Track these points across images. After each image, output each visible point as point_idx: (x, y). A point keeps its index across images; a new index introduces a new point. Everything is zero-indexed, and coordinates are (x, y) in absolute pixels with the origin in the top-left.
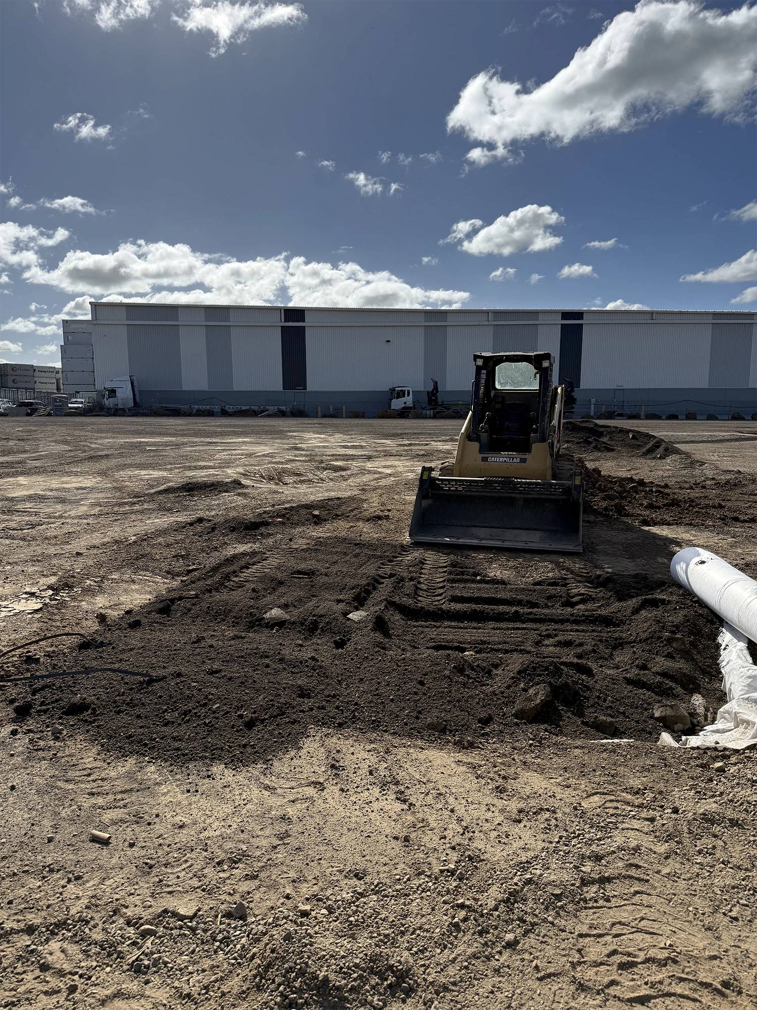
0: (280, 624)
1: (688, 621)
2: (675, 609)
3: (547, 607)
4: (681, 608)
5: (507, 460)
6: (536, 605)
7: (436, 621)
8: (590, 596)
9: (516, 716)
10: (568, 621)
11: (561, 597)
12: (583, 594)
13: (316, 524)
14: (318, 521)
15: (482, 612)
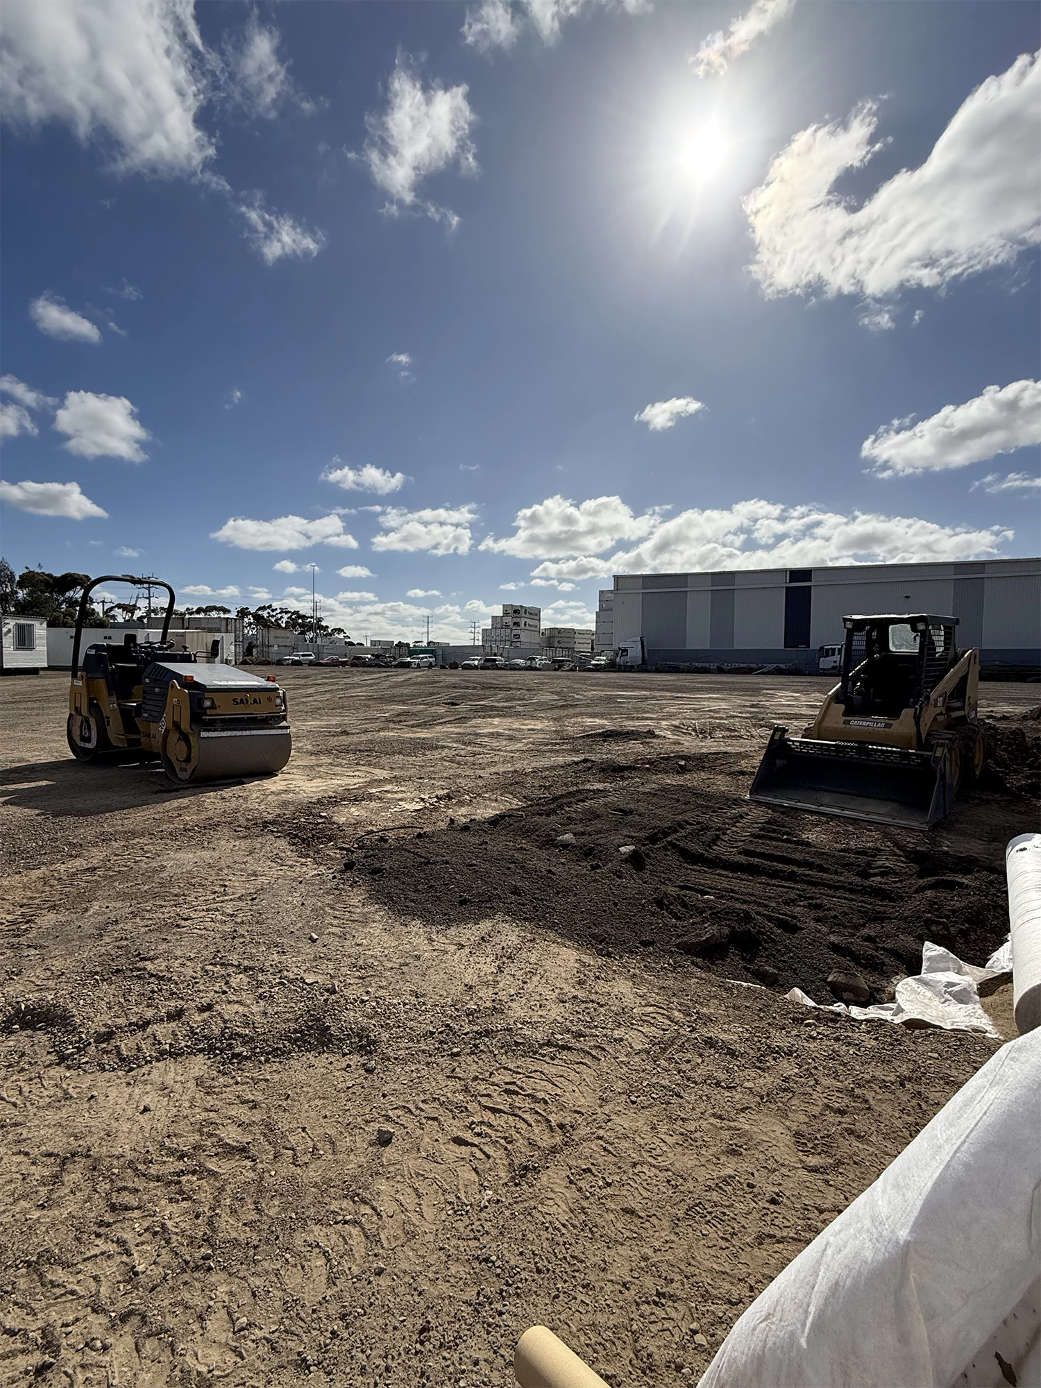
0: (565, 846)
1: (971, 908)
2: (969, 894)
3: (836, 872)
4: (975, 894)
5: (871, 724)
6: (826, 870)
7: (709, 868)
8: (894, 870)
9: (678, 946)
10: (843, 888)
11: (859, 866)
12: (887, 867)
13: (678, 773)
14: (682, 770)
15: (758, 867)
